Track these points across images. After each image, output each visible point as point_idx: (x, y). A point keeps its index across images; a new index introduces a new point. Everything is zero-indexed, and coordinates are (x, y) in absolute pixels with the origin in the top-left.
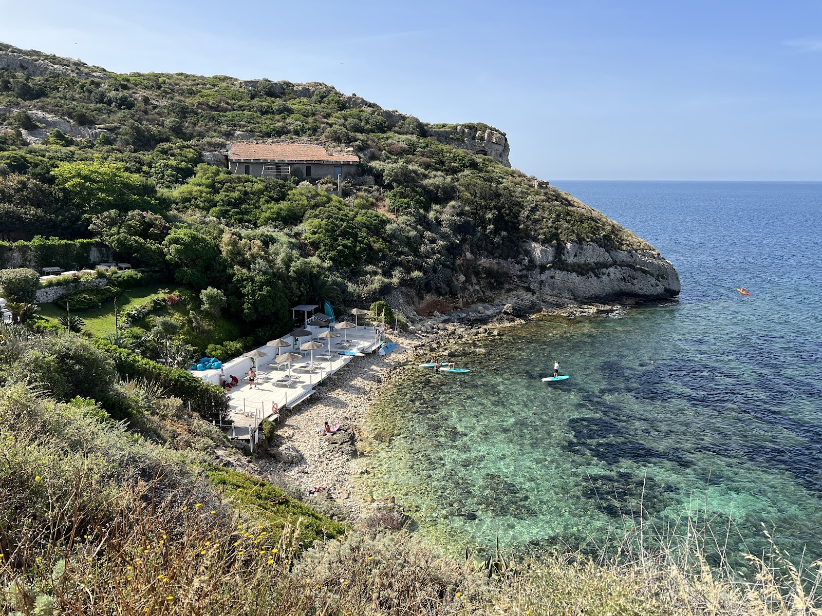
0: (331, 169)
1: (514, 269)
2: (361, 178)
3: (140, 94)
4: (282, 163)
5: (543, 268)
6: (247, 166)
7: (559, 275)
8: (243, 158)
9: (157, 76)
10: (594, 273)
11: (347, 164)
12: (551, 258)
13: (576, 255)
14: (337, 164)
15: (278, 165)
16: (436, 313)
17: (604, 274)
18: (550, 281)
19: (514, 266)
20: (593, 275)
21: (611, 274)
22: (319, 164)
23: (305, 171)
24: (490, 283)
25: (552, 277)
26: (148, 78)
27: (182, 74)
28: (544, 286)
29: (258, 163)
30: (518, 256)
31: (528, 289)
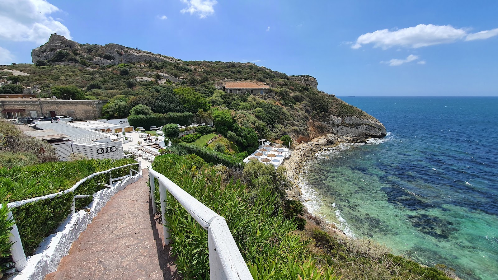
0: (260, 91)
1: (328, 126)
2: (270, 93)
3: (193, 67)
4: (243, 89)
5: (338, 126)
6: (231, 90)
7: (344, 128)
8: (230, 87)
9: (198, 61)
10: (356, 127)
11: (265, 89)
12: (341, 122)
13: (349, 121)
14: (262, 89)
15: (241, 90)
16: (303, 142)
17: (359, 128)
18: (341, 130)
19: (327, 125)
20: (356, 128)
21: (362, 128)
22: (255, 89)
23: (251, 92)
24: (318, 131)
25: (341, 129)
26: (195, 62)
27: (205, 61)
28: (339, 132)
29: (235, 89)
30: (328, 121)
31: (333, 133)
